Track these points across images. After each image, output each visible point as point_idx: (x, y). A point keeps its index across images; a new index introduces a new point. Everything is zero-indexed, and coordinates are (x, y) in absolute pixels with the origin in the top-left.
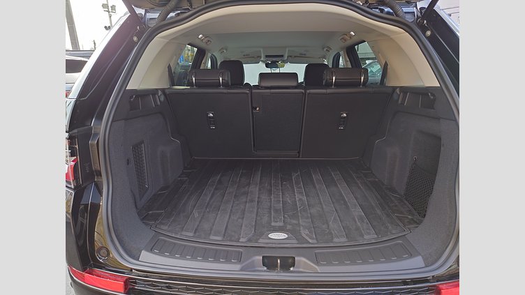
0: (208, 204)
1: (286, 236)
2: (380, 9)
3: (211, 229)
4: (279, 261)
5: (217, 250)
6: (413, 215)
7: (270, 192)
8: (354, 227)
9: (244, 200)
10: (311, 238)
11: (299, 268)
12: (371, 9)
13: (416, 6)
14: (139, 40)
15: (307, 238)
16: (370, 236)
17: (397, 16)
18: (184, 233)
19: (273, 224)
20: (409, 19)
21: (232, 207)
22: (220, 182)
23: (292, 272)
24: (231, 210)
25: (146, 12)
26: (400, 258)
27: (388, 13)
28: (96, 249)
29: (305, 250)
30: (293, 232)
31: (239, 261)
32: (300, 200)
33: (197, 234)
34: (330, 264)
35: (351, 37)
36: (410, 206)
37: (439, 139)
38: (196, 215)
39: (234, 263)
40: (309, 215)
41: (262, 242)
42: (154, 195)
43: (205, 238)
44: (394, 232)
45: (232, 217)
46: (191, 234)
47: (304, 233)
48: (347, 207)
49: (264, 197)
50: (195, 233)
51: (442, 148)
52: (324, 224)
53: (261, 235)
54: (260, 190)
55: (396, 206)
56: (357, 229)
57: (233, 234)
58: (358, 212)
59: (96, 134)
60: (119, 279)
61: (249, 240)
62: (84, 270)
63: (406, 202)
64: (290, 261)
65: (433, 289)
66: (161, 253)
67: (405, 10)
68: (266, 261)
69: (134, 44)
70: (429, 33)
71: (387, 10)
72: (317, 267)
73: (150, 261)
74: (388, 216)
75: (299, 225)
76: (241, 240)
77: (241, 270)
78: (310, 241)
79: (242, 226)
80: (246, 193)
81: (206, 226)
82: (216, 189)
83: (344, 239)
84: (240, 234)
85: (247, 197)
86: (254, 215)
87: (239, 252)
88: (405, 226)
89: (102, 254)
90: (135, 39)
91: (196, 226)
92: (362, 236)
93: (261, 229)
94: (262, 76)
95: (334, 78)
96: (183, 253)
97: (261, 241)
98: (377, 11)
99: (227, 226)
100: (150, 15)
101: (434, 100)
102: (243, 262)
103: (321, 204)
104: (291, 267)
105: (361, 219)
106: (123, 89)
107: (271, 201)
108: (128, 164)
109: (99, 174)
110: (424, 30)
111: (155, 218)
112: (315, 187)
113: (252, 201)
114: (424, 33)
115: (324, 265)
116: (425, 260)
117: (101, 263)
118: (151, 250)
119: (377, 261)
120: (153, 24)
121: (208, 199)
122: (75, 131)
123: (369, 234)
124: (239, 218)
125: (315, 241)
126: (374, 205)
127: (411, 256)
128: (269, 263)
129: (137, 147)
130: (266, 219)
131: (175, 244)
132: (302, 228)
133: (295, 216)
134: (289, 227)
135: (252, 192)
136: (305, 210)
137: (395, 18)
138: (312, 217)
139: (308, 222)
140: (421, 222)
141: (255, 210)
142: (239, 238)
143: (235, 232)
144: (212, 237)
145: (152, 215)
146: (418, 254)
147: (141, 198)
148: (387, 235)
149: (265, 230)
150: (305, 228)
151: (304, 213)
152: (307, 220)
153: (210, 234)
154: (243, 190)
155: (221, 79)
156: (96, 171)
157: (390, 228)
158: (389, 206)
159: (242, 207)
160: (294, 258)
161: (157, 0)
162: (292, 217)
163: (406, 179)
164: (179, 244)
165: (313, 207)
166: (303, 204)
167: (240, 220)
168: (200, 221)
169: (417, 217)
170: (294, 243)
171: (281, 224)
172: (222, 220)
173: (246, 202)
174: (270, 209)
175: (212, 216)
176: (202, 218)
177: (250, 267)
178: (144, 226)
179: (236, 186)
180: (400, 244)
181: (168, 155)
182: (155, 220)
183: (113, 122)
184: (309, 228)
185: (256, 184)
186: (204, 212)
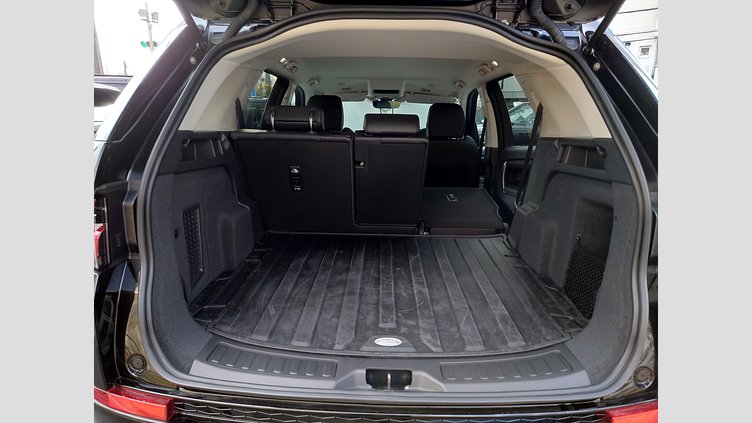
0: (289, 297)
1: (399, 342)
2: (532, 32)
3: (294, 332)
4: (389, 377)
5: (301, 361)
6: (575, 315)
7: (377, 281)
8: (494, 330)
9: (341, 292)
10: (434, 345)
11: (416, 386)
12: (521, 30)
13: (581, 29)
14: (198, 63)
15: (429, 345)
16: (516, 344)
17: (555, 41)
18: (254, 337)
19: (381, 325)
20: (572, 46)
21: (324, 301)
22: (306, 266)
23: (407, 391)
24: (322, 306)
25: (209, 23)
26: (557, 373)
27: (544, 37)
28: (127, 357)
29: (426, 361)
30: (410, 337)
31: (334, 375)
32: (420, 292)
33: (273, 338)
34: (460, 380)
35: (493, 68)
36: (571, 303)
37: (611, 210)
38: (272, 312)
39: (325, 378)
40: (432, 314)
41: (366, 350)
42: (210, 284)
43: (284, 344)
44: (549, 337)
45: (323, 315)
46: (265, 338)
47: (425, 338)
48: (486, 304)
49: (369, 288)
50: (270, 336)
51: (615, 223)
52: (452, 326)
53: (364, 340)
54: (363, 278)
55: (552, 303)
56: (499, 333)
57: (325, 338)
58: (499, 310)
59: (133, 193)
60: (160, 400)
61: (348, 348)
62: (108, 388)
63: (566, 297)
64: (405, 377)
65: (602, 417)
66: (222, 364)
67: (567, 33)
68: (371, 376)
69: (192, 67)
70: (597, 66)
71: (542, 32)
72: (442, 385)
73: (207, 375)
74: (541, 315)
75: (417, 327)
76: (337, 347)
77: (337, 388)
78: (433, 349)
79: (337, 328)
80: (343, 283)
81: (287, 327)
82: (301, 276)
83: (480, 347)
84: (335, 340)
85: (345, 288)
86: (355, 313)
87: (332, 363)
88: (563, 330)
89: (138, 367)
90: (193, 60)
91: (271, 328)
92: (505, 342)
93: (364, 332)
94: (369, 118)
96: (253, 364)
97: (364, 348)
98: (528, 35)
99: (316, 328)
100: (214, 29)
101: (605, 156)
102: (342, 375)
103: (449, 298)
104: (406, 385)
105: (504, 319)
106: (174, 130)
107: (378, 294)
108: (176, 236)
109: (135, 249)
110: (591, 61)
111: (213, 314)
112: (440, 275)
113: (352, 293)
114: (591, 66)
115: (453, 382)
116: (591, 376)
117: (133, 378)
118: (207, 360)
119: (525, 377)
120: (218, 41)
121: (289, 290)
122: (104, 187)
123: (515, 340)
124: (333, 317)
125: (440, 350)
126: (522, 301)
127: (572, 370)
128: (375, 379)
129: (189, 213)
130: (371, 318)
131: (241, 352)
132: (421, 332)
133: (412, 315)
134: (404, 330)
135: (351, 280)
136: (426, 307)
137: (552, 44)
138: (436, 316)
139: (432, 324)
140: (586, 324)
141: (356, 306)
142: (333, 345)
143: (327, 336)
144: (295, 343)
145: (208, 311)
146: (581, 367)
147: (193, 286)
148: (540, 342)
149: (370, 333)
150: (427, 331)
151: (424, 311)
152: (429, 321)
153: (292, 338)
154: (339, 278)
155: (311, 120)
156: (131, 245)
157: (544, 332)
158: (542, 303)
159: (338, 301)
160: (410, 372)
161: (226, 8)
162: (408, 316)
163: (566, 266)
164: (247, 352)
165: (437, 302)
166: (423, 298)
167: (334, 320)
168: (278, 321)
169: (580, 318)
170: (410, 351)
171: (392, 325)
172: (308, 320)
173: (343, 295)
174: (377, 304)
175: (294, 313)
176: (280, 316)
177: (349, 385)
178: (196, 325)
179: (329, 272)
180: (557, 354)
181: (233, 225)
182: (213, 318)
183: (158, 175)
184: (431, 332)
185: (358, 270)
186: (284, 308)
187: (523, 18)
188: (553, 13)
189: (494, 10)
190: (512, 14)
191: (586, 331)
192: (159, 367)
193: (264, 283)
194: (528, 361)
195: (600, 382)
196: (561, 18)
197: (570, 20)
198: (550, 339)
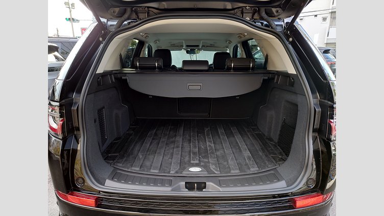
0: (148, 149)
1: (201, 169)
2: (261, 23)
3: (151, 166)
4: (196, 185)
5: (155, 179)
6: (282, 155)
7: (190, 142)
8: (244, 163)
9: (172, 146)
10: (216, 170)
11: (208, 189)
12: (255, 22)
13: (284, 21)
15: (214, 170)
16: (254, 169)
17: (272, 28)
18: (133, 168)
19: (192, 162)
20: (279, 29)
21: (165, 151)
22: (156, 134)
23: (204, 191)
24: (164, 153)
25: (108, 20)
26: (272, 182)
27: (266, 26)
28: (75, 179)
29: (213, 178)
30: (206, 167)
31: (170, 185)
32: (210, 146)
33: (142, 169)
34: (228, 186)
35: (244, 36)
36: (281, 150)
37: (297, 106)
38: (141, 156)
39: (167, 186)
41: (185, 173)
42: (111, 143)
43: (147, 171)
44: (269, 166)
45: (165, 157)
46: (138, 169)
47: (212, 167)
48: (240, 151)
49: (186, 144)
50: (141, 168)
52: (225, 162)
53: (184, 169)
54: (183, 140)
55: (272, 150)
56: (246, 165)
57: (166, 168)
58: (247, 154)
59: (76, 103)
60: (91, 198)
61: (177, 172)
62: (68, 193)
63: (279, 147)
64: (203, 185)
65: (292, 201)
66: (119, 181)
67: (276, 23)
68: (187, 185)
69: (100, 43)
70: (291, 39)
71: (265, 23)
72: (220, 188)
73: (112, 186)
74: (266, 156)
75: (209, 162)
77: (172, 190)
78: (216, 172)
79: (171, 164)
80: (174, 142)
81: (148, 163)
82: (153, 139)
83: (238, 171)
84: (170, 169)
85: (174, 145)
86: (179, 156)
87: (170, 180)
88: (276, 162)
89: (81, 183)
90: (101, 39)
91: (141, 164)
92: (249, 169)
93: (184, 165)
94: (185, 62)
95: (233, 64)
96: (133, 181)
97: (184, 172)
98: (259, 24)
99: (162, 162)
100: (110, 23)
101: (294, 82)
102: (173, 186)
103: (224, 149)
104: (203, 189)
105: (249, 158)
106: (94, 74)
107: (190, 147)
108: (95, 122)
109: (78, 129)
110: (288, 37)
111: (113, 158)
112: (219, 137)
113: (178, 147)
114: (288, 40)
115: (224, 187)
116: (287, 183)
117: (78, 188)
118: (112, 179)
119: (257, 184)
120: (113, 29)
121: (148, 146)
122: (63, 101)
123: (253, 167)
124: (169, 158)
125: (219, 173)
126: (258, 149)
127: (279, 180)
128: (190, 186)
129: (100, 111)
130: (187, 159)
131: (128, 175)
132: (210, 164)
133: (206, 157)
134: (202, 164)
135: (177, 141)
136: (213, 153)
137: (270, 29)
138: (217, 157)
139: (215, 161)
140: (286, 159)
141: (180, 153)
142: (170, 171)
143: (167, 167)
144: (152, 171)
145: (110, 157)
146: (283, 179)
147: (103, 144)
148: (265, 168)
149: (186, 166)
150: (213, 164)
151: (212, 155)
152: (214, 159)
153: (150, 169)
154: (171, 140)
155: (156, 64)
156: (75, 127)
157: (267, 163)
158: (267, 150)
159: (171, 151)
160: (205, 183)
161: (116, 14)
162: (204, 157)
163: (279, 132)
164: (130, 175)
165: (218, 150)
166: (211, 149)
167: (170, 160)
168: (144, 161)
169: (284, 156)
170: (205, 174)
171: (197, 162)
172: (158, 159)
173: (174, 148)
174: (190, 152)
175: (151, 157)
176: (145, 158)
177: (178, 189)
178: (106, 164)
179: (167, 137)
180: (272, 173)
181: (120, 116)
182: (114, 160)
183: (87, 95)
184: (215, 165)
185: (181, 135)
186: (146, 155)
187: (256, 16)
188: (270, 14)
189: (242, 13)
190: (251, 15)
191: (286, 163)
192: (91, 183)
193: (136, 143)
194: (259, 176)
195: (291, 185)
196: (274, 16)
197: (279, 17)
198: (271, 167)
